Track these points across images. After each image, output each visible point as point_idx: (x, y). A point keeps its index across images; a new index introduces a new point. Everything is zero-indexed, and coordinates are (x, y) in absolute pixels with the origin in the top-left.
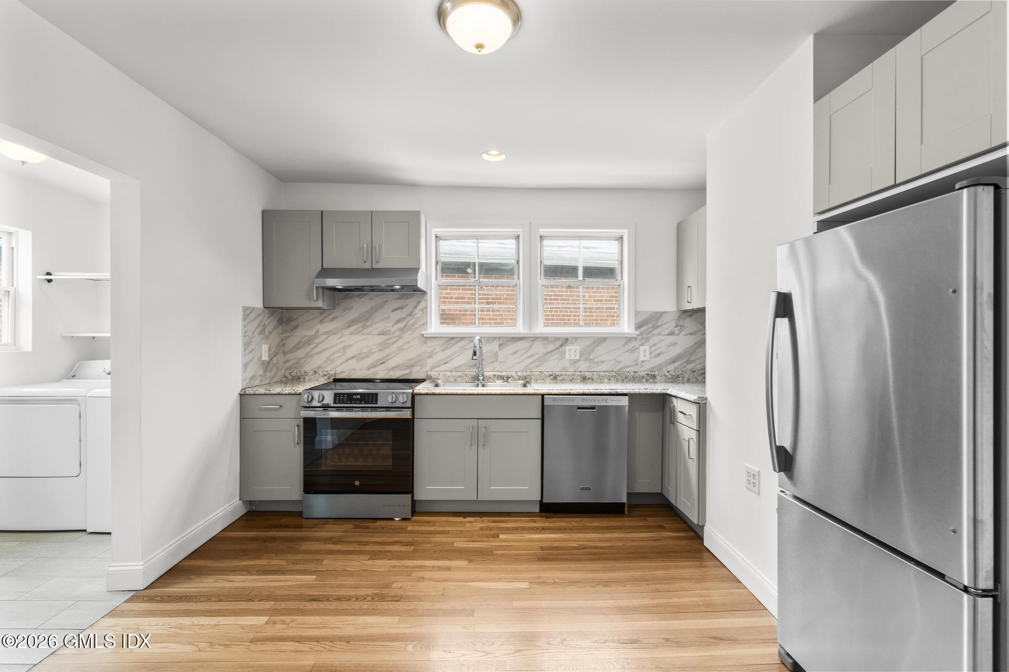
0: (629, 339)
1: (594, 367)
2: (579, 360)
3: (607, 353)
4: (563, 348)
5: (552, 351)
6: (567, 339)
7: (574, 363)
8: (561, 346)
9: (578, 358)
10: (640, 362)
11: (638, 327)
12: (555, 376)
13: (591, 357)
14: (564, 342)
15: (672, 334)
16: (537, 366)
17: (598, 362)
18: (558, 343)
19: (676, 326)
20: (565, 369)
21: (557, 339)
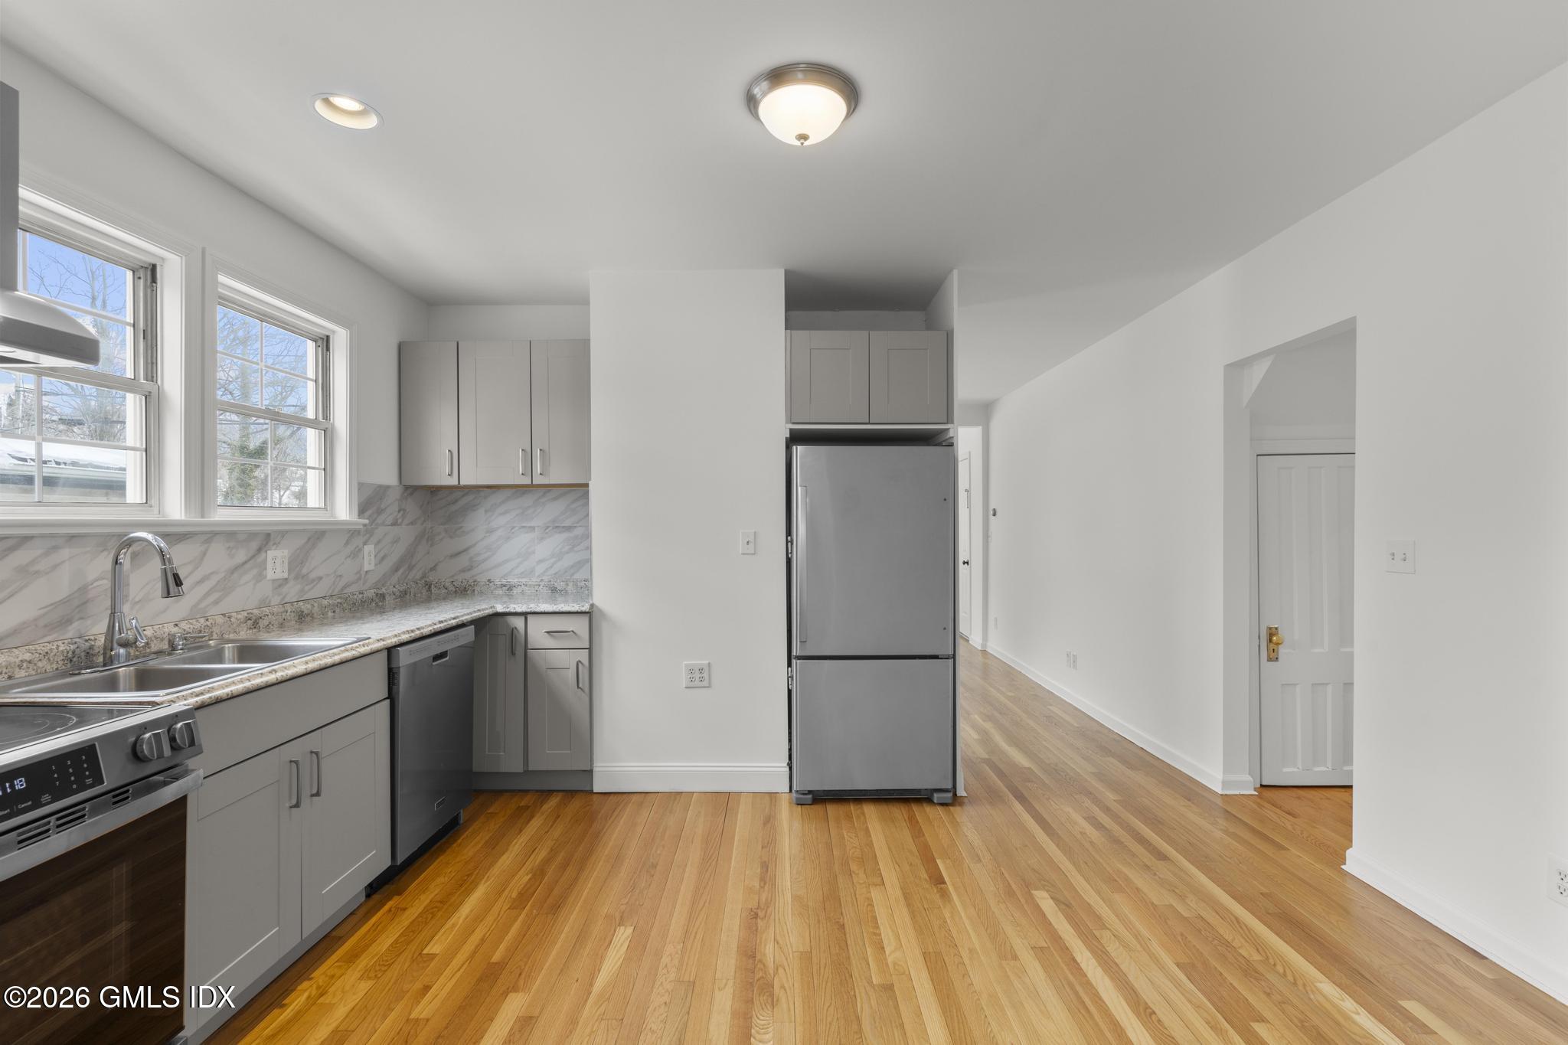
0: (350, 533)
1: (310, 590)
2: (286, 579)
3: (325, 560)
4: (263, 555)
5: (245, 563)
6: (268, 535)
7: (280, 586)
8: (259, 550)
9: (286, 575)
10: (363, 573)
11: (362, 512)
12: (256, 620)
13: (304, 571)
14: (264, 543)
15: (394, 524)
16: (216, 602)
17: (313, 581)
18: (254, 545)
19: (399, 511)
20: (264, 603)
21: (252, 536)
